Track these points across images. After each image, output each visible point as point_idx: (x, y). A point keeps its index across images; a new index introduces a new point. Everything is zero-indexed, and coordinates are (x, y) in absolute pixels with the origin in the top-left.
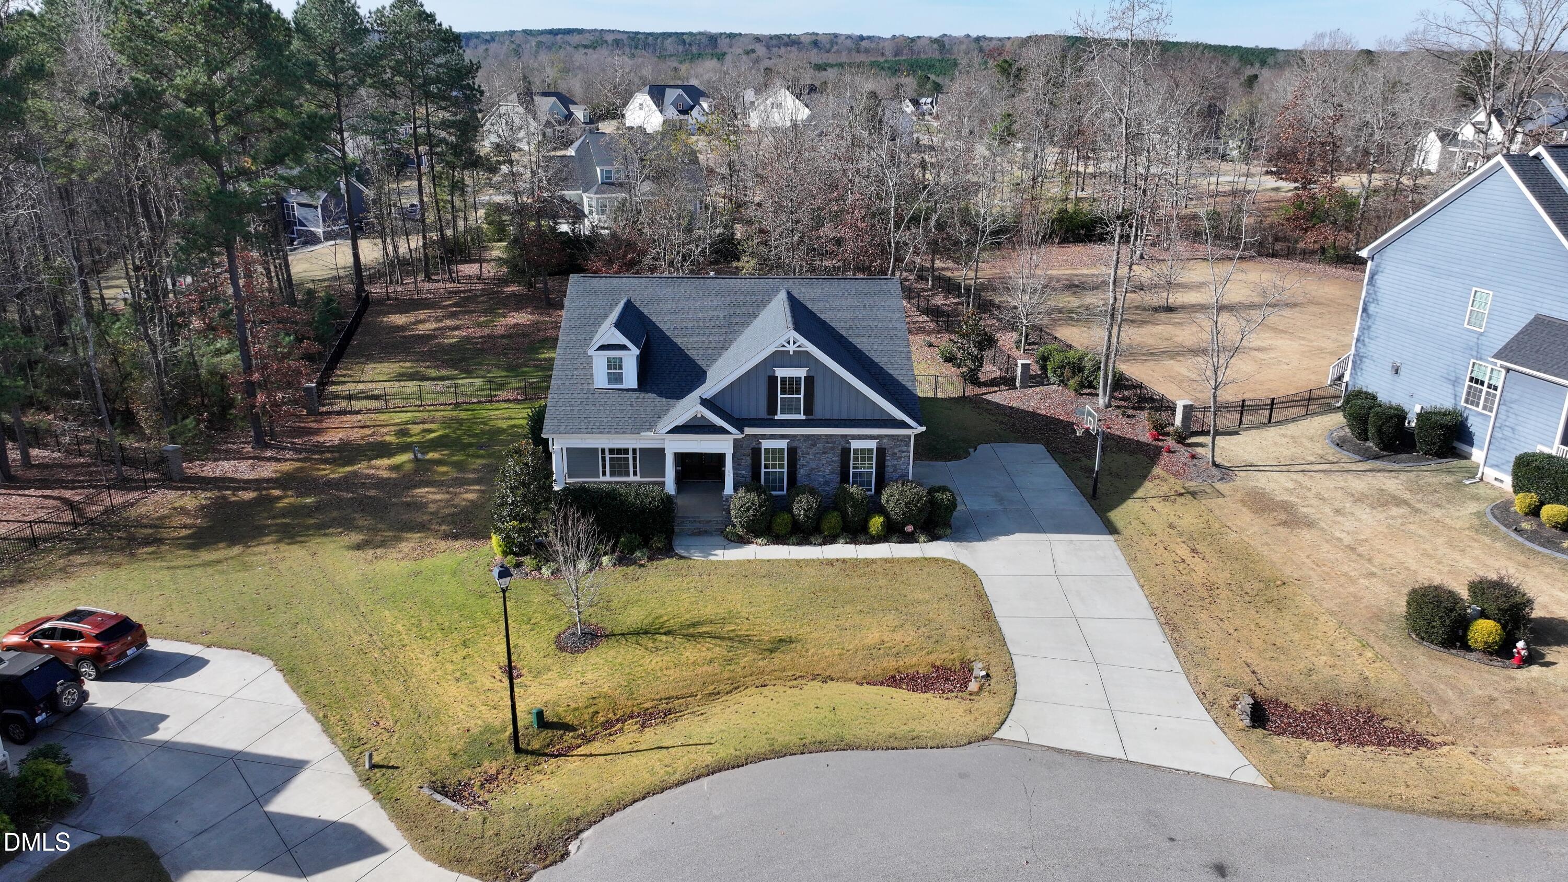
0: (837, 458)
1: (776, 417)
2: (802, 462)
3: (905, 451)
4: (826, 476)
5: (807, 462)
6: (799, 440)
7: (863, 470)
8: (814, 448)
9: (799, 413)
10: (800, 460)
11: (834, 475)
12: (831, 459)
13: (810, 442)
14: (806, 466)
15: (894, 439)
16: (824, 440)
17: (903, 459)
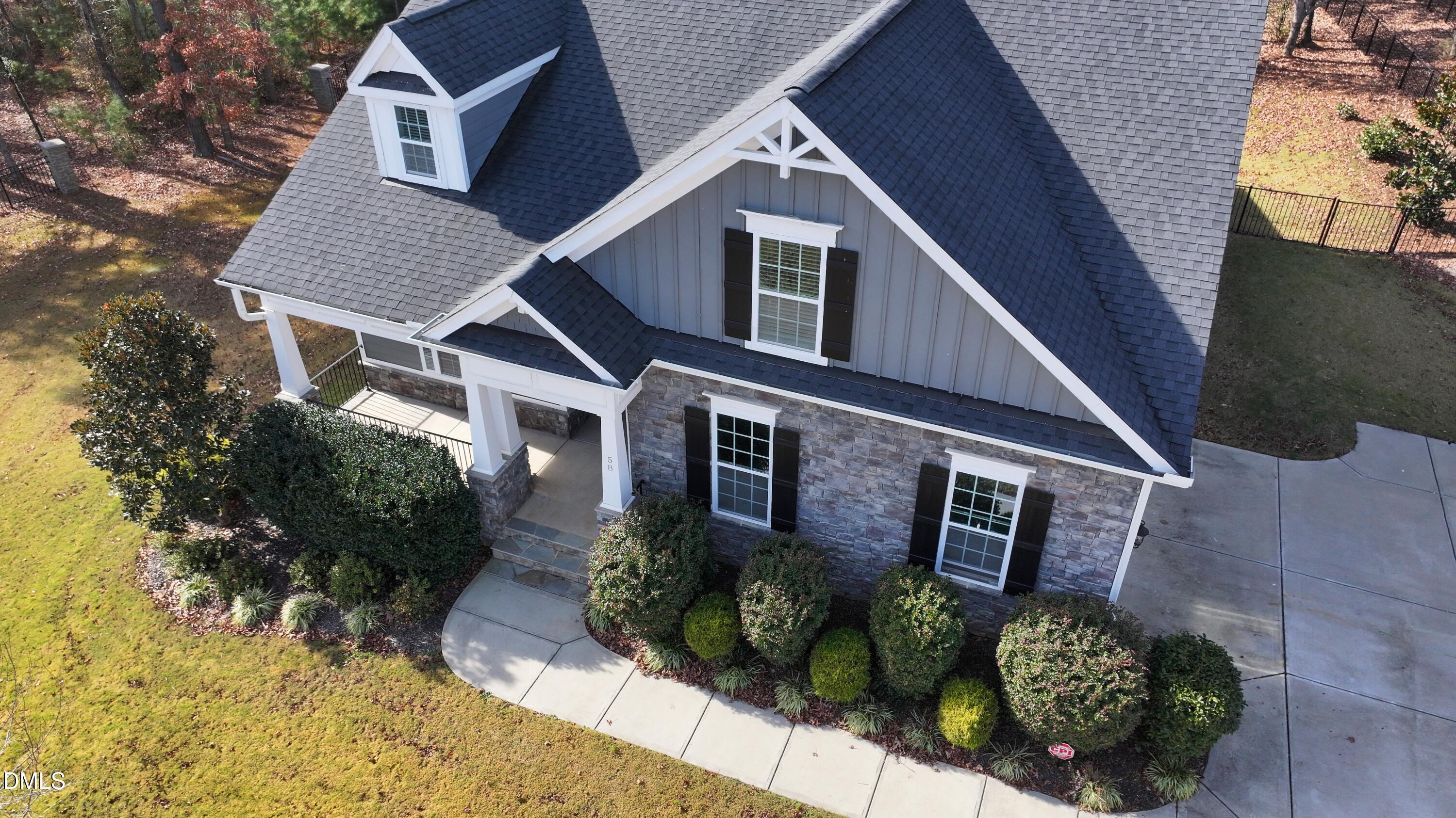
0: (908, 483)
1: (749, 346)
2: (812, 468)
3: (1114, 518)
4: (876, 517)
5: (826, 472)
6: (807, 415)
7: (978, 529)
8: (848, 445)
9: (812, 348)
10: (807, 462)
11: (897, 521)
12: (893, 481)
13: (836, 427)
14: (823, 480)
15: (1085, 478)
16: (875, 431)
17: (1103, 535)
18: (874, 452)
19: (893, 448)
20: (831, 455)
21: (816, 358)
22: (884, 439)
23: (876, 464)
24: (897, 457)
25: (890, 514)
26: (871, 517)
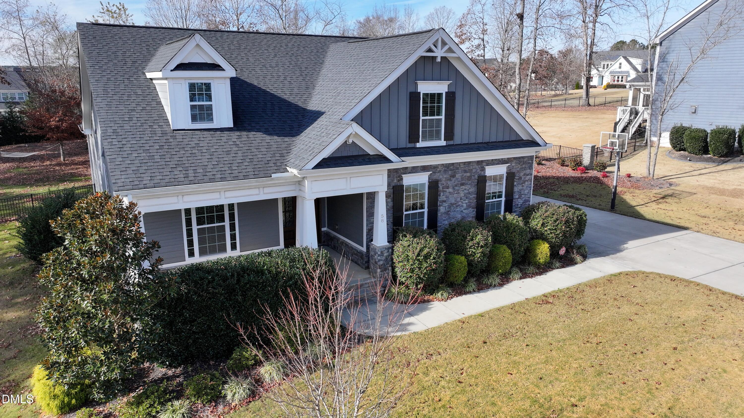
0: (473, 189)
1: (418, 145)
2: (442, 197)
3: (528, 175)
4: (464, 211)
5: (447, 197)
6: (440, 171)
7: (494, 200)
8: (453, 180)
9: (440, 139)
10: (440, 196)
11: (470, 209)
12: (468, 190)
13: (450, 172)
14: (445, 201)
15: (520, 162)
16: (462, 169)
17: (526, 183)
18: (462, 179)
19: (468, 174)
20: (448, 188)
21: (442, 143)
22: (465, 171)
23: (462, 184)
24: (469, 178)
25: (469, 206)
26: (462, 211)
